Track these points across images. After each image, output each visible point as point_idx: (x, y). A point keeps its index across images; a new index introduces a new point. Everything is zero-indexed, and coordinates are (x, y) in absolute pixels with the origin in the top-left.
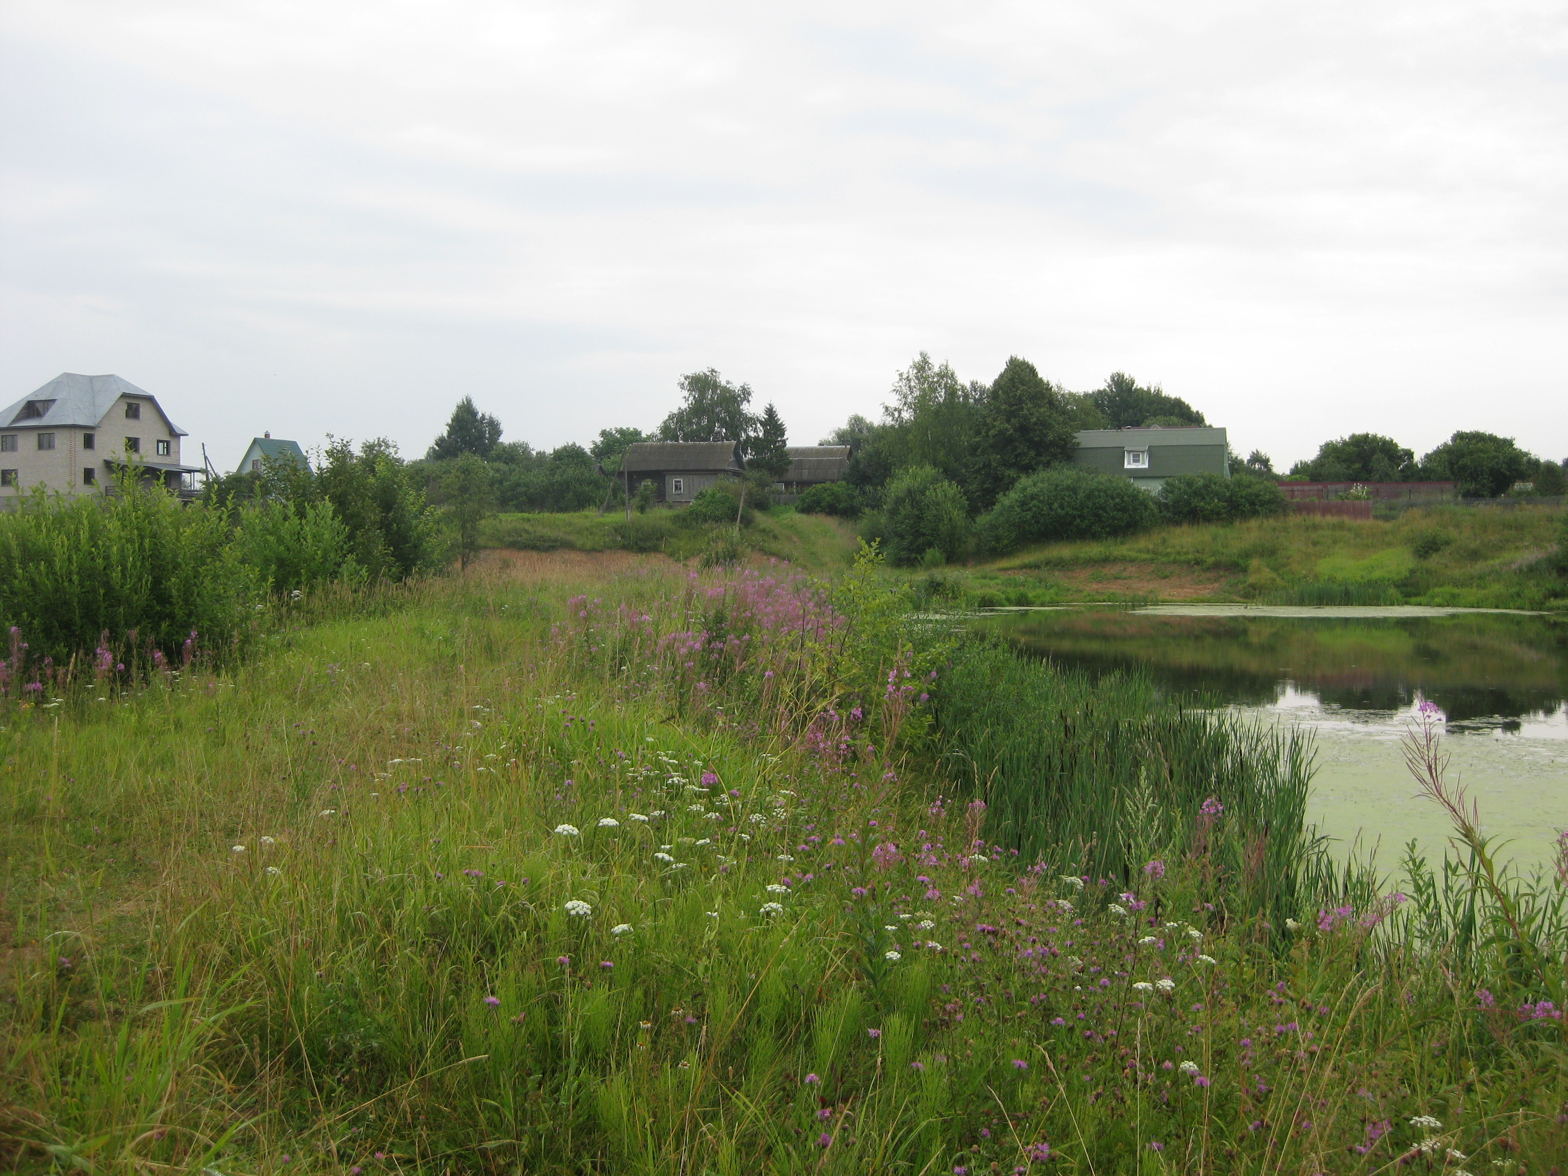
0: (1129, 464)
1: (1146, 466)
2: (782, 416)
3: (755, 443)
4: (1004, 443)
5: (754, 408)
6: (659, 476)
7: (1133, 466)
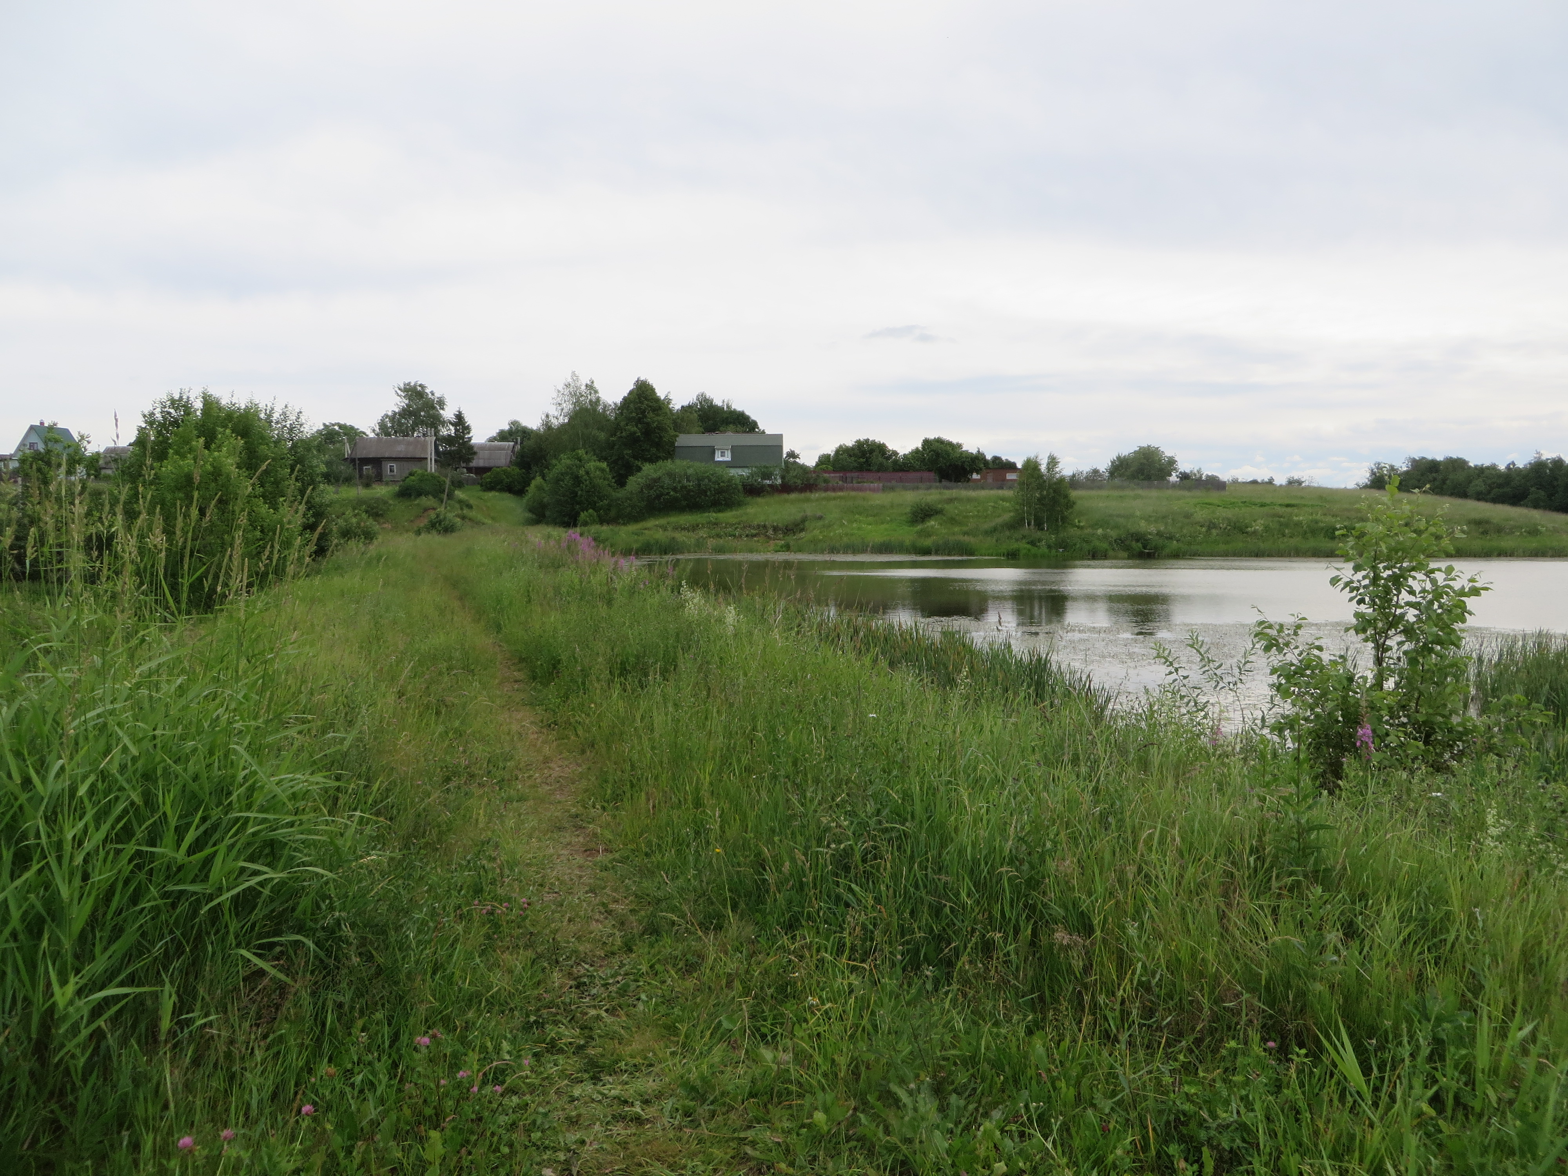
0: (718, 458)
1: (729, 459)
2: (469, 420)
3: (449, 440)
4: (632, 441)
5: (448, 414)
6: (377, 462)
7: (721, 459)
